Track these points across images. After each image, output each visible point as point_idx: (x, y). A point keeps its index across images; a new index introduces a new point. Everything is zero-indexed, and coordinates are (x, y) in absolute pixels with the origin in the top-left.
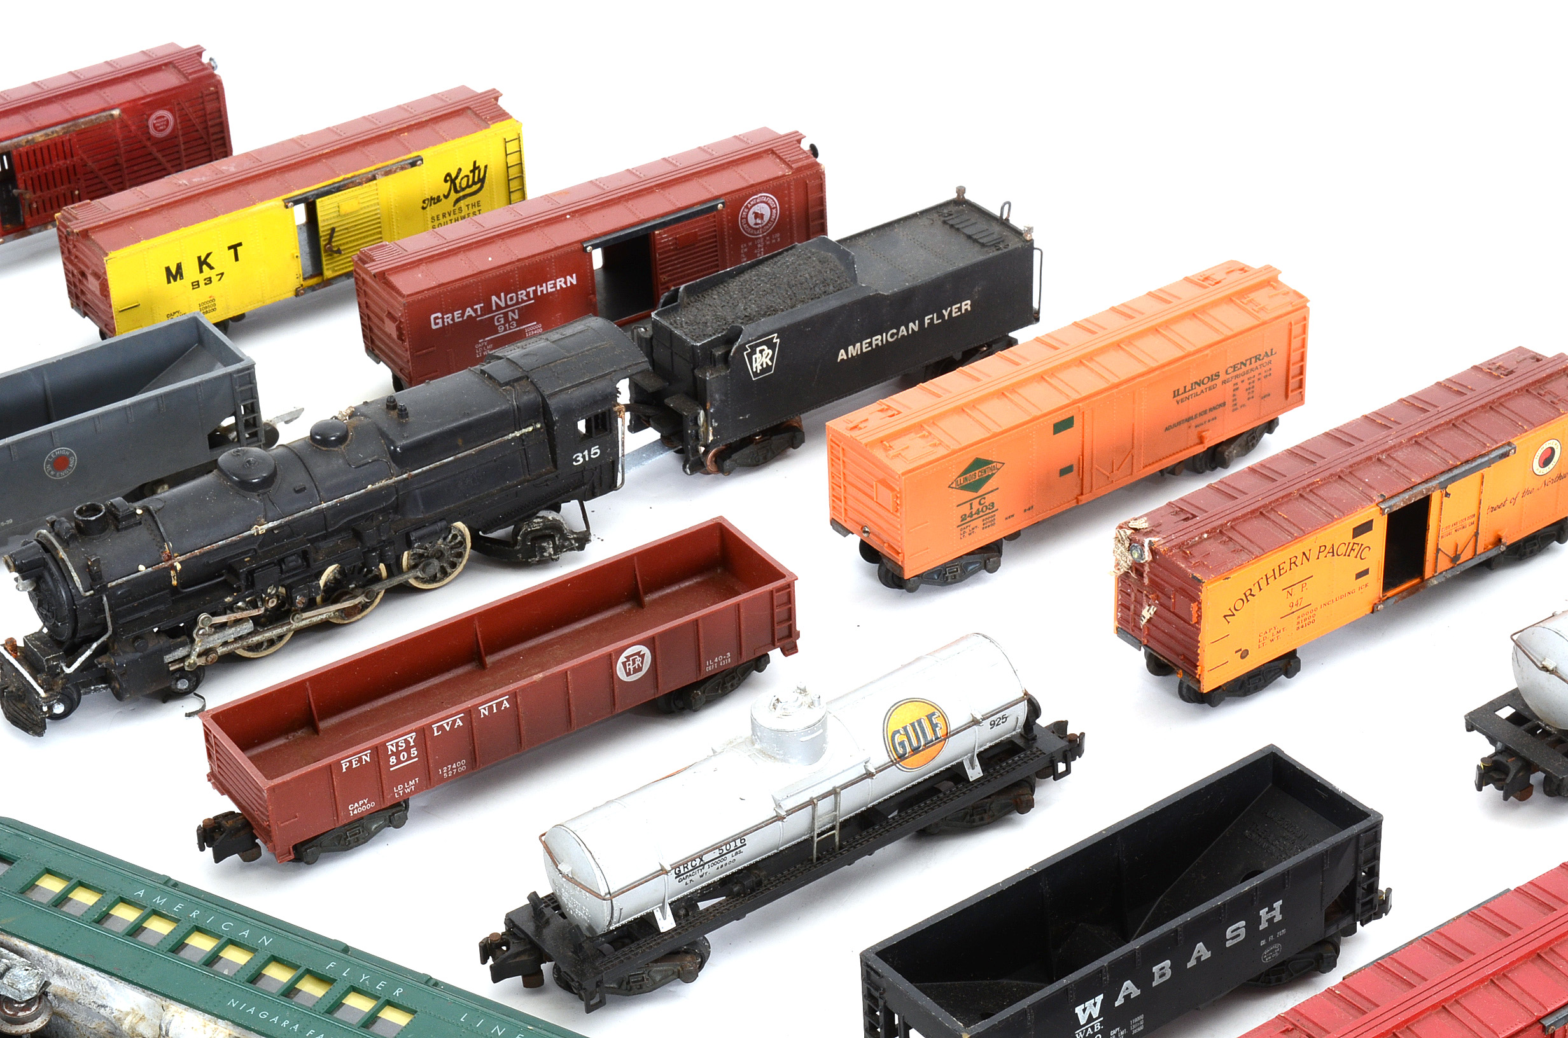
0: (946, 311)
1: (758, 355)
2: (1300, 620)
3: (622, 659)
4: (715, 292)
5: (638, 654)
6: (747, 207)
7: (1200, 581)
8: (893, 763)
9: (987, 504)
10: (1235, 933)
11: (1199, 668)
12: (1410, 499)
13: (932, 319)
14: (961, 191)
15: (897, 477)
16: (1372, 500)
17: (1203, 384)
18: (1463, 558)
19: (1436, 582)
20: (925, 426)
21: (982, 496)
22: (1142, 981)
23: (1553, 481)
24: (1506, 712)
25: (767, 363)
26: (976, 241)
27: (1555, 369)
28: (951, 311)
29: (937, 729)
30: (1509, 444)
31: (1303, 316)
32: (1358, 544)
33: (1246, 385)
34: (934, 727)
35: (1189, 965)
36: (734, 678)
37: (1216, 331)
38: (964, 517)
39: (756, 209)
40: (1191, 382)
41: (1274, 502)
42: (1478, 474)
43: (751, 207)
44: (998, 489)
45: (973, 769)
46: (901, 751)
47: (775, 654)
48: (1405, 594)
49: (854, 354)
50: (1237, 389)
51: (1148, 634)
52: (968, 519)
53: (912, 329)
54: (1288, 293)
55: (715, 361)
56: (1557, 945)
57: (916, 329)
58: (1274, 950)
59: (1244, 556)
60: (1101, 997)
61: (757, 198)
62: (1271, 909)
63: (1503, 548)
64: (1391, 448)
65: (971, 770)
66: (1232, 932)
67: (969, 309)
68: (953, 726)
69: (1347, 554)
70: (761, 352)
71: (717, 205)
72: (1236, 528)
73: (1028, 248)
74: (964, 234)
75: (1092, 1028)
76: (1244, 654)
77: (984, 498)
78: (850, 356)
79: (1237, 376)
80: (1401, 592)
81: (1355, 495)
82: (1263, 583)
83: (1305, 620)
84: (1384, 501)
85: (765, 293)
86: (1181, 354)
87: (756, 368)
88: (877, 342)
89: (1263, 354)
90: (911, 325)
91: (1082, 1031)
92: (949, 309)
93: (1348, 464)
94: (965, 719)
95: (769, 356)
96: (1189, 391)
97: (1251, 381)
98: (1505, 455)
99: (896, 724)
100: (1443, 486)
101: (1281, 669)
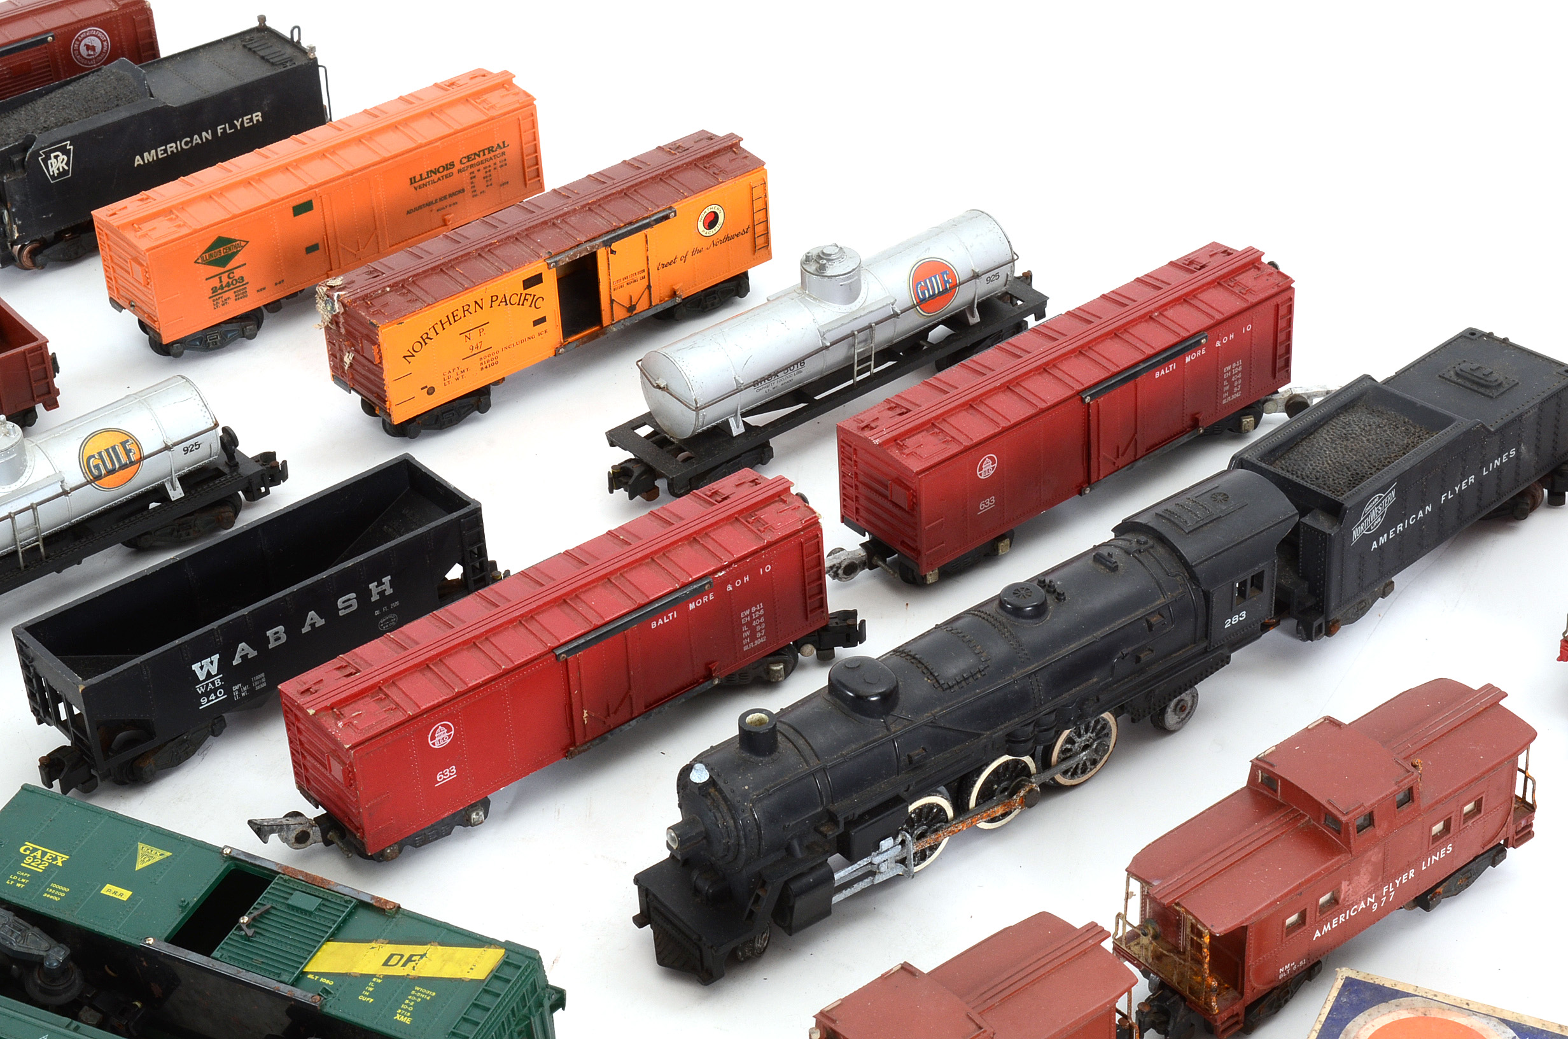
0: (238, 121)
1: (53, 160)
2: (483, 361)
4: (24, 109)
6: (77, 39)
7: (375, 326)
8: (88, 483)
9: (236, 278)
10: (347, 604)
11: (388, 403)
12: (575, 255)
13: (224, 129)
14: (262, 19)
15: (143, 253)
16: (539, 257)
17: (439, 172)
18: (639, 309)
19: (615, 329)
20: (175, 211)
21: (231, 271)
22: (258, 642)
23: (722, 242)
24: (645, 431)
25: (63, 167)
26: (267, 61)
27: (722, 146)
28: (243, 121)
29: (131, 454)
30: (670, 208)
31: (530, 112)
32: (531, 295)
33: (482, 174)
34: (128, 452)
35: (304, 631)
37: (448, 126)
38: (214, 290)
39: (87, 41)
40: (426, 170)
41: (454, 260)
42: (641, 234)
43: (82, 40)
44: (245, 264)
45: (175, 490)
46: (96, 473)
47: (40, 408)
48: (585, 339)
49: (151, 160)
50: (474, 177)
51: (353, 378)
52: (220, 291)
53: (206, 137)
54: (518, 93)
55: (14, 166)
56: (582, 592)
57: (210, 138)
58: (390, 619)
59: (419, 304)
60: (217, 656)
61: (86, 32)
62: (380, 584)
63: (678, 300)
64: (565, 214)
65: (173, 491)
66: (344, 602)
67: (261, 120)
68: (146, 453)
69: (521, 303)
70: (56, 157)
71: (47, 38)
72: (417, 283)
73: (313, 65)
74: (259, 55)
75: (213, 683)
76: (431, 391)
77: (233, 273)
78: (146, 162)
79: (471, 166)
80: (582, 338)
81: (526, 253)
82: (439, 328)
83: (488, 361)
84: (551, 257)
85: (64, 108)
86: (413, 145)
87: (53, 172)
88: (172, 149)
89: (495, 146)
90: (204, 134)
91: (203, 686)
92: (240, 120)
93: (524, 227)
94: (160, 446)
95: (65, 162)
96: (426, 178)
97: (487, 169)
98: (666, 217)
99: (91, 451)
100: (607, 244)
101: (473, 405)
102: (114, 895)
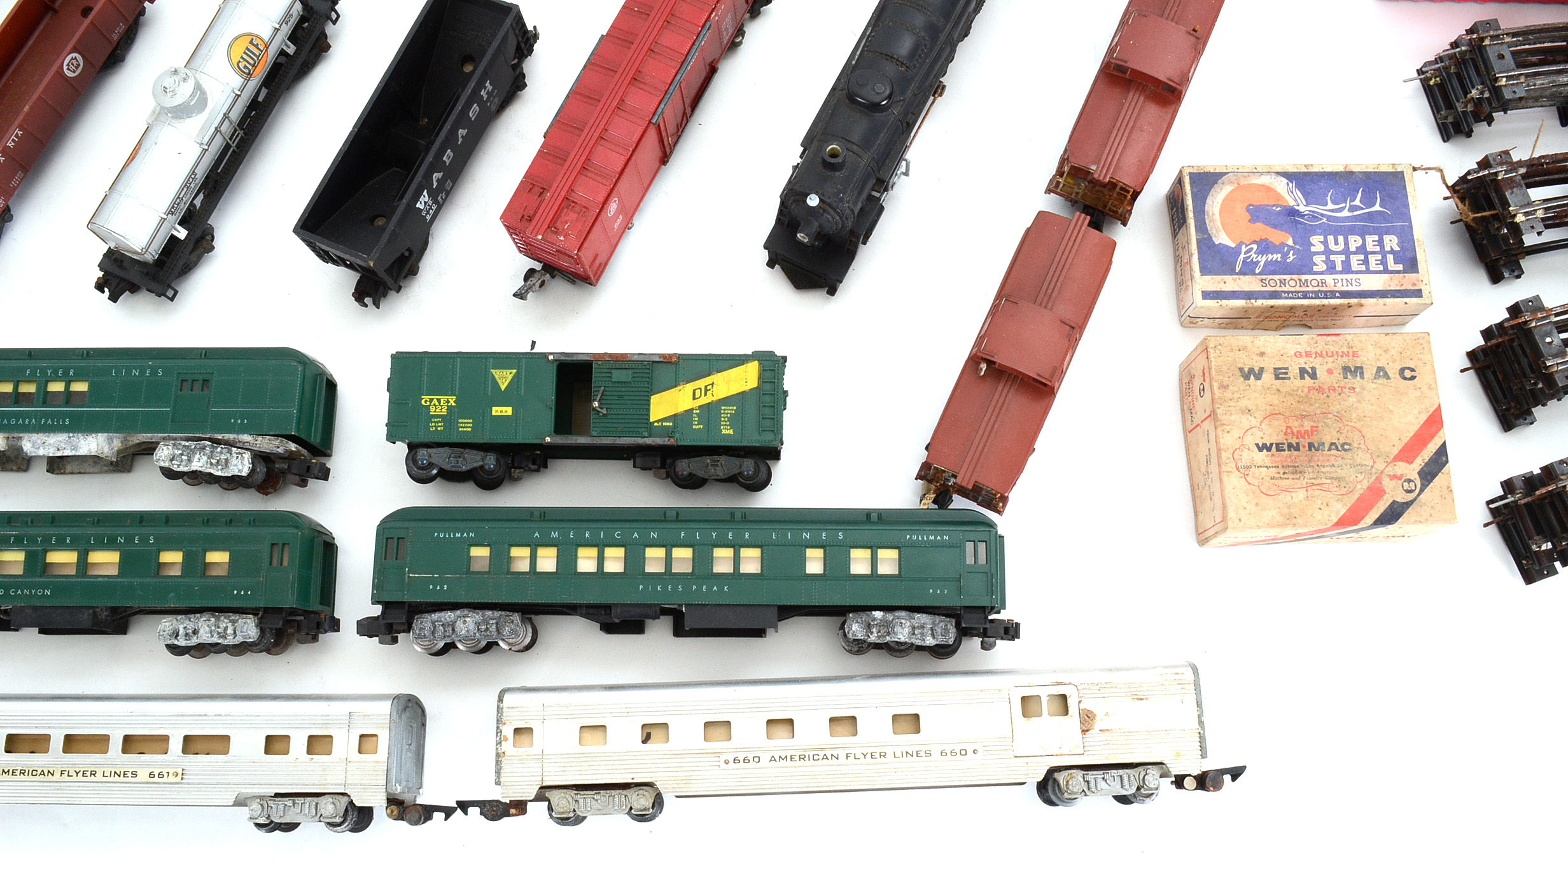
3: (65, 68)
5: (72, 59)
8: (246, 80)
10: (474, 112)
29: (259, 46)
34: (256, 46)
36: (132, 30)
45: (289, 47)
46: (247, 71)
58: (496, 99)
60: (426, 192)
62: (486, 88)
68: (268, 39)
94: (271, 32)
99: (236, 58)
102: (501, 414)
